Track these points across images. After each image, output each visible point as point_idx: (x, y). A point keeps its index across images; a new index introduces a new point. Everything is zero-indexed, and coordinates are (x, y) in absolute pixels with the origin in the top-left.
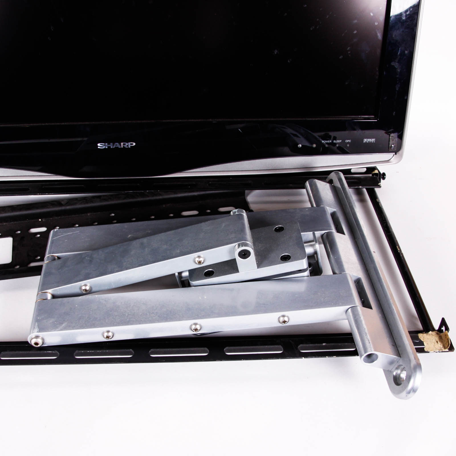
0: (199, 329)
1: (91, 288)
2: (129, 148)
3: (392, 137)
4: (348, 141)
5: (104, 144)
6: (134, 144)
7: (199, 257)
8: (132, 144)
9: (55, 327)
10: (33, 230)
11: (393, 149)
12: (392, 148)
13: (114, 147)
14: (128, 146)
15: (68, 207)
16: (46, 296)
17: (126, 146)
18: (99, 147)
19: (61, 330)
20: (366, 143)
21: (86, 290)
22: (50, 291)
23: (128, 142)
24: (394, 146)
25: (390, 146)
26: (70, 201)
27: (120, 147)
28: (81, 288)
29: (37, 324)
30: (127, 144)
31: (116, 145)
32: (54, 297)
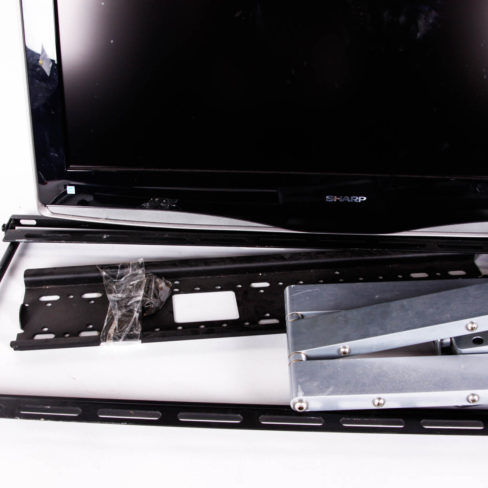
0: (477, 400)
1: (350, 350)
5: (333, 197)
6: (365, 199)
7: (472, 323)
8: (363, 199)
9: (321, 391)
10: (255, 285)
13: (343, 201)
14: (358, 200)
15: (292, 262)
16: (301, 357)
17: (356, 200)
18: (327, 200)
19: (329, 394)
21: (344, 353)
22: (303, 352)
23: (358, 197)
26: (293, 256)
27: (349, 201)
28: (339, 350)
29: (299, 387)
30: (357, 198)
31: (346, 199)
32: (308, 358)
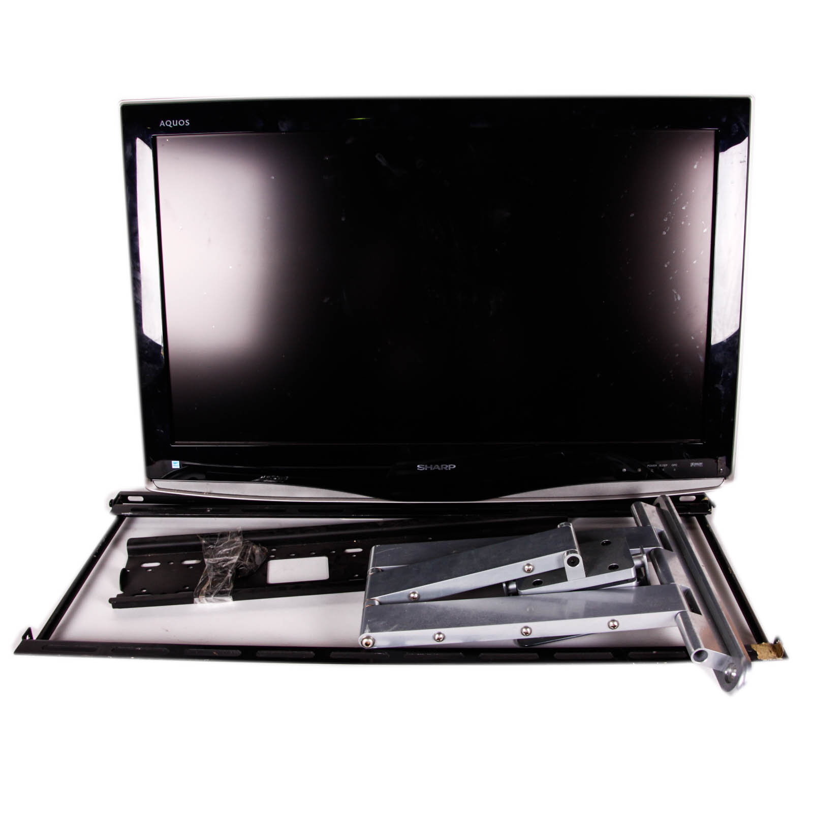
0: (529, 632)
1: (419, 596)
2: (448, 470)
3: (720, 460)
4: (674, 465)
5: (423, 466)
6: (455, 466)
7: (529, 565)
8: (452, 466)
9: (386, 628)
10: (349, 551)
11: (723, 473)
12: (721, 472)
13: (434, 469)
14: (448, 468)
15: (385, 529)
16: (374, 603)
17: (446, 468)
18: (418, 469)
19: (393, 630)
20: (693, 467)
21: (413, 598)
22: (377, 598)
23: (448, 465)
24: (723, 470)
25: (719, 469)
26: (385, 524)
27: (439, 469)
28: (409, 596)
29: (367, 626)
30: (447, 466)
31: (436, 467)
32: (381, 603)
